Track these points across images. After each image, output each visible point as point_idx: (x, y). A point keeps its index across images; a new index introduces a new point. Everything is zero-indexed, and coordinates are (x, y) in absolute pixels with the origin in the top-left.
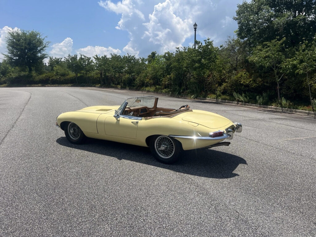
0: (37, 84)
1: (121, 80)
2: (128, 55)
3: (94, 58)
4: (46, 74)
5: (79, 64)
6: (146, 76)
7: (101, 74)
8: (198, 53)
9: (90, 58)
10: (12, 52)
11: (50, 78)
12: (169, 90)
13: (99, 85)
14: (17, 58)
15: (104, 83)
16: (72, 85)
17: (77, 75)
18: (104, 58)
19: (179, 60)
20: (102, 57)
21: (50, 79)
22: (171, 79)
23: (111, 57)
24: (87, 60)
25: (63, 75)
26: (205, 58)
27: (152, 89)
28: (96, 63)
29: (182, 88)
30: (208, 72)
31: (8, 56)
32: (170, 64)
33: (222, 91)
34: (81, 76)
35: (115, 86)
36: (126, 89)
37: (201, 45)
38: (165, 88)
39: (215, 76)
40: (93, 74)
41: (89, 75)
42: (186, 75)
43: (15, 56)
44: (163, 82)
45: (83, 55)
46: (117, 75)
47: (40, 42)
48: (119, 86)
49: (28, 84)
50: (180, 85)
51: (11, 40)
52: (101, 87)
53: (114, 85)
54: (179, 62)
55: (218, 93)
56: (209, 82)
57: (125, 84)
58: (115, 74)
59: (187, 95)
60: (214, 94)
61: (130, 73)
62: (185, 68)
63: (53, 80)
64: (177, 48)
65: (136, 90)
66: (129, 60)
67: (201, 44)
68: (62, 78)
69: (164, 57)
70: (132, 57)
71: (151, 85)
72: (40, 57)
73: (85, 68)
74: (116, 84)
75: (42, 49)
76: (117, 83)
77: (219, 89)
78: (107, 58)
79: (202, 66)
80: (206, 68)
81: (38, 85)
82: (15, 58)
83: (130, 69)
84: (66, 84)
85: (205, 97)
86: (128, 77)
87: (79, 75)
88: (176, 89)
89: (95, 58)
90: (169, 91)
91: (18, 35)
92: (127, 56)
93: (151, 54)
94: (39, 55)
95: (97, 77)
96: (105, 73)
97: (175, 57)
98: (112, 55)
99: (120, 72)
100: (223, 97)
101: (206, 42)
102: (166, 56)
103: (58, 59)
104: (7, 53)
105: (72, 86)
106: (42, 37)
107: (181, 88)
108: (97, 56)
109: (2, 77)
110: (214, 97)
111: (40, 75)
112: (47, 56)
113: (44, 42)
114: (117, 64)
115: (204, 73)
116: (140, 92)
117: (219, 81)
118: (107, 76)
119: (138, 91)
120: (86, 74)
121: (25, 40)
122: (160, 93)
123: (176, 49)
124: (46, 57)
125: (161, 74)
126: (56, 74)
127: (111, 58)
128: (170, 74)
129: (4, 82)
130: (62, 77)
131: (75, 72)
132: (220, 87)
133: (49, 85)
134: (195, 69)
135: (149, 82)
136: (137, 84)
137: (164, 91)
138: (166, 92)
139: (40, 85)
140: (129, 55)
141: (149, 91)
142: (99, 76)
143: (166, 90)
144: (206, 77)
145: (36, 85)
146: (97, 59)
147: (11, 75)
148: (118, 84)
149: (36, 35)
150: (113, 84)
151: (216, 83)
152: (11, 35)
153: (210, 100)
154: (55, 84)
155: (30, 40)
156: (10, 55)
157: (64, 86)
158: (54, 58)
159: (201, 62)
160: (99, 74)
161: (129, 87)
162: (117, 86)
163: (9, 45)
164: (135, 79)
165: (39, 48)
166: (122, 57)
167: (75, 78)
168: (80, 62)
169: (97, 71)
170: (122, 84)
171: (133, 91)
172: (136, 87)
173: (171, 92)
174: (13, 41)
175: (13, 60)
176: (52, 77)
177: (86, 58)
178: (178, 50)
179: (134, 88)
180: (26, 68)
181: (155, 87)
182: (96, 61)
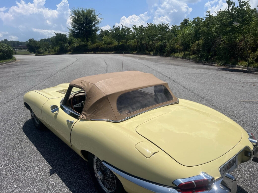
0: (91, 51)
1: (154, 47)
2: (162, 23)
4: (97, 44)
5: (121, 34)
6: (176, 42)
8: (229, 15)
9: (130, 28)
10: (74, 27)
11: (99, 46)
12: (196, 55)
13: (136, 52)
14: (78, 31)
15: (140, 50)
18: (141, 28)
19: (208, 24)
20: (140, 26)
21: (100, 47)
22: (199, 45)
23: (147, 26)
24: (127, 30)
25: (109, 44)
26: (238, 21)
27: (181, 54)
28: (134, 33)
30: (240, 37)
31: (71, 30)
32: (199, 29)
33: (256, 58)
34: (122, 44)
35: (149, 52)
36: (157, 56)
37: (233, 6)
38: (194, 54)
39: (248, 41)
40: (132, 42)
41: (129, 44)
42: (216, 40)
43: (76, 29)
44: (192, 48)
45: (124, 26)
46: (151, 43)
47: (95, 18)
48: (152, 53)
49: (85, 52)
50: (209, 51)
51: (74, 17)
52: (137, 54)
53: (147, 52)
54: (209, 27)
55: (250, 60)
56: (241, 48)
57: (157, 51)
58: (149, 42)
59: (215, 61)
60: (246, 60)
61: (161, 40)
62: (215, 34)
63: (101, 48)
65: (166, 56)
66: (163, 28)
67: (234, 4)
69: (194, 22)
70: (166, 25)
71: (180, 51)
72: (94, 30)
73: (125, 38)
74: (149, 51)
75: (96, 24)
76: (150, 49)
77: (252, 55)
78: (143, 27)
79: (234, 30)
80: (238, 33)
81: (91, 53)
82: (76, 31)
83: (162, 36)
84: (111, 51)
85: (234, 64)
86: (160, 44)
87: (121, 43)
88: (204, 55)
89: (133, 28)
90: (197, 57)
91: (79, 12)
92: (161, 24)
93: (183, 21)
94: (93, 28)
95: (135, 45)
96: (141, 41)
97: (204, 22)
98: (148, 25)
99: (154, 40)
100: (256, 64)
101: (240, 2)
102: (196, 22)
103: (107, 31)
104: (71, 28)
105: (115, 53)
106: (96, 14)
107: (209, 54)
108: (135, 26)
109: (68, 46)
110: (245, 64)
111: (93, 44)
113: (98, 18)
114: (151, 33)
115: (236, 38)
116: (169, 58)
117: (253, 46)
118: (143, 44)
120: (126, 42)
121: (83, 16)
122: (188, 59)
124: (99, 30)
125: (190, 40)
126: (104, 43)
127: (147, 27)
128: (198, 41)
129: (70, 51)
130: (108, 46)
131: (118, 42)
132: (253, 53)
133: (99, 53)
134: (225, 33)
135: (179, 48)
136: (167, 50)
137: (191, 57)
138: (194, 58)
139: (92, 52)
140: (163, 24)
141: (177, 57)
142: (136, 43)
144: (238, 41)
145: (90, 53)
146: (135, 28)
147: (74, 45)
148: (151, 51)
150: (147, 51)
151: (249, 49)
152: (74, 13)
153: (240, 67)
154: (103, 52)
155: (87, 15)
156: (73, 29)
157: (109, 53)
158: (104, 30)
159: (232, 25)
160: (137, 43)
161: (160, 53)
162: (151, 52)
163: (73, 21)
164: (166, 46)
165: (94, 23)
166: (156, 25)
167: (118, 46)
168: (122, 33)
169: (135, 39)
170: (155, 51)
171: (163, 57)
172: (166, 53)
173: (198, 59)
174: (75, 18)
175: (75, 33)
176: (101, 45)
177: (127, 28)
178: (208, 14)
179: (164, 54)
180: (84, 39)
181: (184, 53)
182: (134, 31)
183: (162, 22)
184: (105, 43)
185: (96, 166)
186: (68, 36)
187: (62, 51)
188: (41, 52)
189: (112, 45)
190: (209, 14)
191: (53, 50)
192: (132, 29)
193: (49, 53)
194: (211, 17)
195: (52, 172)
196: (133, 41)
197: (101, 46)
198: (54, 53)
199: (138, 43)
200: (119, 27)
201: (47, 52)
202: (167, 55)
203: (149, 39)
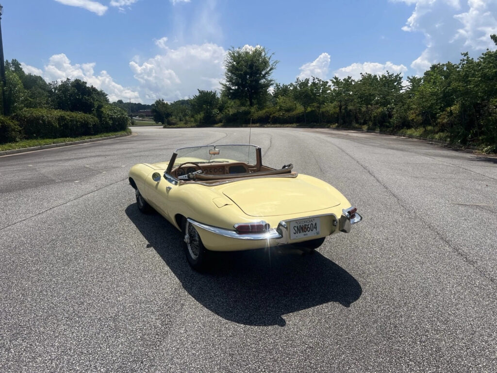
1: (370, 117)
2: (388, 73)
3: (331, 82)
4: (267, 110)
5: (310, 92)
7: (340, 107)
9: (327, 82)
10: (230, 80)
11: (271, 114)
12: (447, 134)
13: (336, 124)
14: (237, 87)
15: (344, 122)
16: (298, 124)
17: (306, 109)
18: (348, 82)
19: (466, 76)
20: (345, 79)
21: (271, 116)
22: (452, 114)
23: (361, 79)
24: (322, 85)
25: (289, 110)
27: (419, 132)
28: (335, 90)
29: (471, 131)
31: (225, 85)
34: (312, 111)
35: (360, 126)
36: (375, 132)
38: (442, 131)
40: (330, 108)
41: (324, 110)
43: (233, 84)
44: (440, 120)
45: (317, 78)
46: (364, 109)
47: (265, 63)
48: (365, 127)
49: (244, 124)
50: (469, 126)
51: (230, 63)
52: (337, 128)
53: (357, 125)
57: (375, 124)
58: (361, 107)
59: (479, 145)
61: (384, 105)
63: (274, 117)
64: (464, 54)
65: (390, 135)
66: (391, 82)
68: (287, 115)
70: (396, 76)
71: (417, 125)
72: (263, 84)
73: (318, 99)
74: (360, 124)
75: (267, 73)
76: (362, 121)
78: (352, 81)
81: (255, 125)
82: (233, 88)
83: (384, 97)
84: (290, 124)
86: (382, 112)
87: (309, 109)
88: (458, 133)
89: (333, 82)
90: (447, 137)
91: (240, 55)
92: (387, 75)
94: (262, 81)
95: (335, 113)
96: (346, 105)
97: (459, 72)
98: (363, 75)
99: (369, 104)
102: (444, 71)
103: (286, 87)
104: (224, 82)
105: (297, 127)
106: (268, 56)
108: (336, 78)
109: (218, 114)
111: (261, 110)
112: (273, 82)
113: (271, 63)
114: (364, 91)
116: (394, 137)
118: (350, 111)
119: (394, 135)
120: (319, 107)
121: (246, 62)
122: (430, 141)
123: (463, 57)
124: (272, 84)
126: (280, 108)
127: (361, 81)
128: (450, 106)
129: (220, 121)
130: (286, 113)
131: (305, 106)
133: (269, 125)
135: (415, 120)
136: (394, 123)
137: (437, 136)
138: (441, 139)
139: (258, 125)
140: (390, 74)
141: (411, 136)
142: (338, 110)
143: (441, 134)
145: (253, 125)
146: (337, 82)
147: (228, 111)
148: (365, 123)
149: (260, 54)
150: (357, 122)
152: (232, 56)
154: (276, 124)
155: (252, 60)
156: (228, 83)
157: (287, 127)
158: (282, 86)
160: (338, 108)
161: (380, 129)
162: (363, 126)
163: (229, 70)
164: (392, 115)
165: (263, 73)
166: (378, 77)
167: (303, 115)
168: (312, 90)
169: (335, 103)
170: (371, 123)
171: (384, 135)
172: (391, 129)
173: (449, 140)
174: (233, 65)
175: (231, 91)
176: (274, 113)
177: (321, 82)
178: (465, 58)
179: (388, 131)
180: (246, 101)
181: (424, 129)
182: (334, 87)
183: (387, 71)
184: (280, 110)
185: (189, 230)
186: (219, 96)
187: (208, 122)
188: (173, 122)
189: (294, 113)
190: (468, 58)
191: (192, 119)
192: (330, 83)
193: (187, 125)
194: (470, 62)
195: (148, 246)
196: (332, 105)
197: (274, 115)
198: (194, 124)
199: (340, 109)
200: (307, 80)
201: (182, 122)
202: (393, 133)
203: (361, 101)
